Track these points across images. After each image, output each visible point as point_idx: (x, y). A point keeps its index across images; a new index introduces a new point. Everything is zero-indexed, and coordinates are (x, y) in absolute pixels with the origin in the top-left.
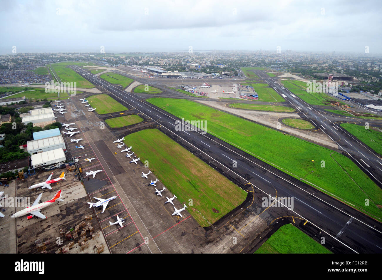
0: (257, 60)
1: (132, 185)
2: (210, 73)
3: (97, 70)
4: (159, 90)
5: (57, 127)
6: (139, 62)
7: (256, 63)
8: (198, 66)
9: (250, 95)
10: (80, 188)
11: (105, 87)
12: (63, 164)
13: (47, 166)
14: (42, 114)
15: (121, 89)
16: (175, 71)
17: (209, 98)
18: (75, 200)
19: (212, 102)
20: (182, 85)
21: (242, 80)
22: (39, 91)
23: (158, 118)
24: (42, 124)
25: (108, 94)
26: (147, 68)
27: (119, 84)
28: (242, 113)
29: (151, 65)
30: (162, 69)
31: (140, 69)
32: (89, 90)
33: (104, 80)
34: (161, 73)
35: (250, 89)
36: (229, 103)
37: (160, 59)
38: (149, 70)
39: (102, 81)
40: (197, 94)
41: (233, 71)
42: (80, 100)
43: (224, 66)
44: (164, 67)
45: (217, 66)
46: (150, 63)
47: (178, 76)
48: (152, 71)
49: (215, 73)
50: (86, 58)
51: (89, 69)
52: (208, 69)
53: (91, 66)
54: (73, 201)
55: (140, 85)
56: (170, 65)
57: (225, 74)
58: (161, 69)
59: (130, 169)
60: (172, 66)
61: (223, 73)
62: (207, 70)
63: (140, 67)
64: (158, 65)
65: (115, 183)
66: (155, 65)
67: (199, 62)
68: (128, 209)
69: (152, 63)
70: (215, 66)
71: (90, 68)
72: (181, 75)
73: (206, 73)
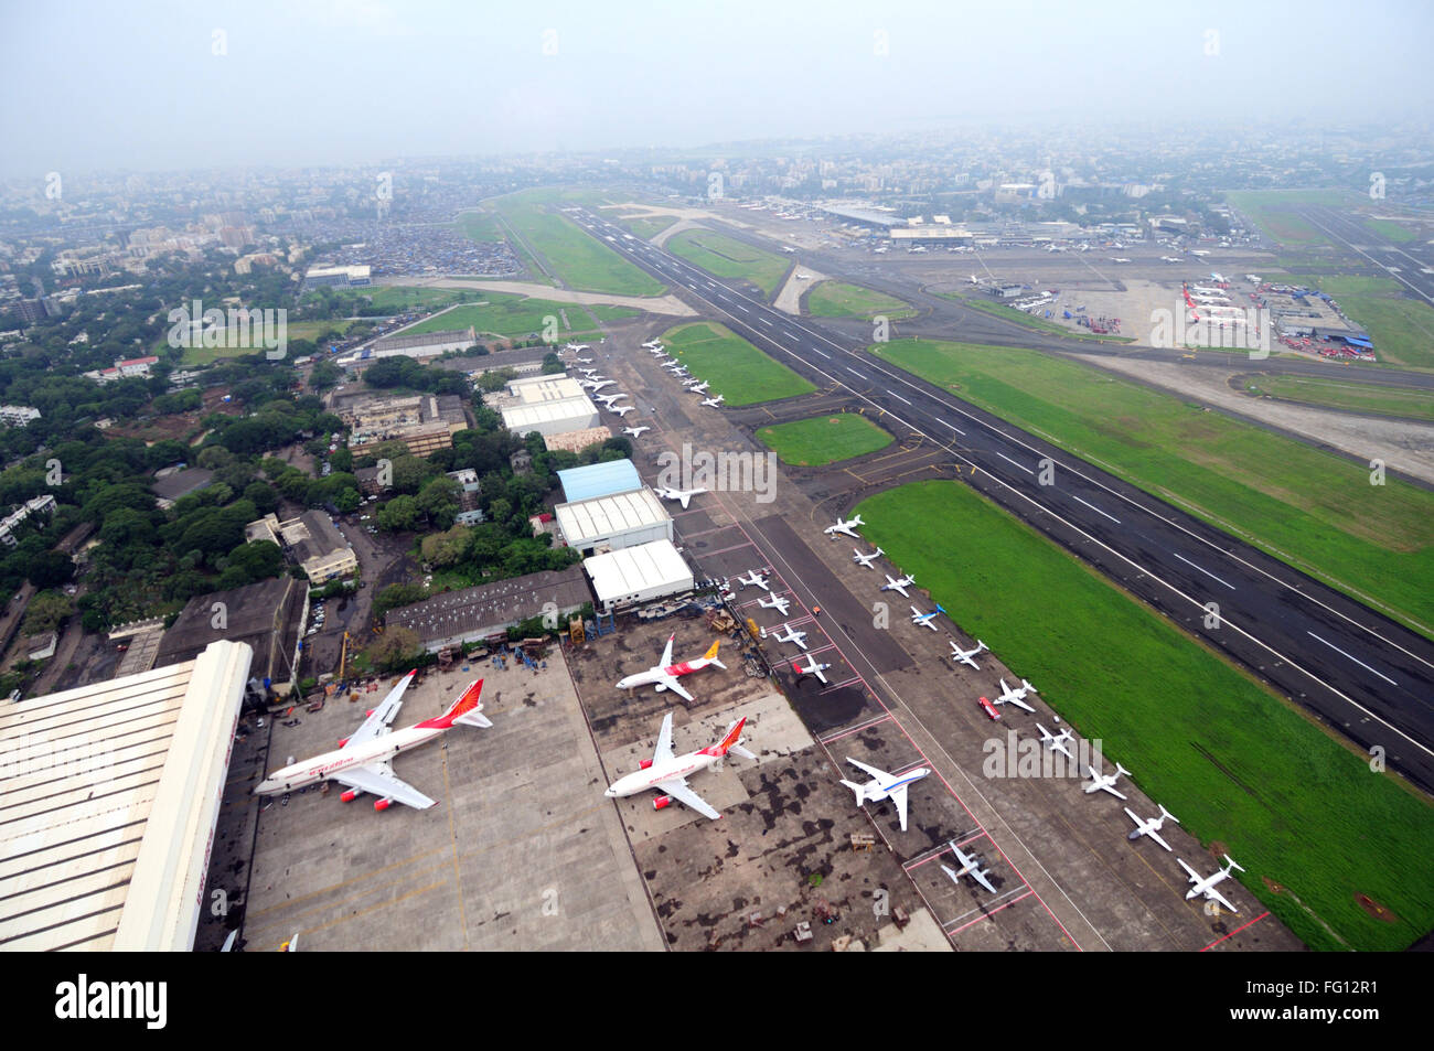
0: (1293, 156)
1: (962, 726)
2: (1095, 223)
3: (648, 219)
4: (904, 305)
5: (620, 453)
6: (782, 182)
7: (1293, 170)
8: (1031, 193)
9: (1334, 334)
10: (778, 709)
11: (699, 290)
12: (689, 600)
13: (643, 605)
14: (554, 398)
15: (760, 301)
16: (938, 219)
17: (1133, 344)
18: (780, 755)
19: (1154, 364)
20: (995, 283)
21: (1255, 254)
22: (503, 307)
23: (949, 433)
24: (571, 440)
25: (723, 323)
26: (826, 209)
27: (745, 280)
28: (1325, 427)
29: (834, 193)
30: (882, 208)
31: (798, 212)
32: (654, 304)
33: (687, 262)
34: (886, 228)
35: (1317, 304)
36: (1241, 373)
37: (859, 166)
38: (832, 214)
39: (681, 267)
40: (1072, 323)
41: (1197, 210)
42: (642, 347)
43: (1150, 188)
44: (883, 197)
45: (1118, 190)
46: (826, 184)
47: (958, 241)
48: (843, 219)
49: (1115, 221)
50: (595, 172)
51: (622, 217)
52: (1080, 205)
53: (623, 206)
54: (773, 757)
55: (821, 282)
56: (905, 190)
57: (1165, 228)
58: (878, 211)
59: (925, 651)
60: (915, 193)
61: (1155, 222)
62: (1078, 210)
63: (797, 202)
64: (857, 192)
65: (896, 706)
66: (846, 191)
67: (1024, 172)
68: (990, 831)
69: (835, 183)
70: (1107, 189)
71: (621, 211)
72: (969, 235)
73: (1077, 226)
